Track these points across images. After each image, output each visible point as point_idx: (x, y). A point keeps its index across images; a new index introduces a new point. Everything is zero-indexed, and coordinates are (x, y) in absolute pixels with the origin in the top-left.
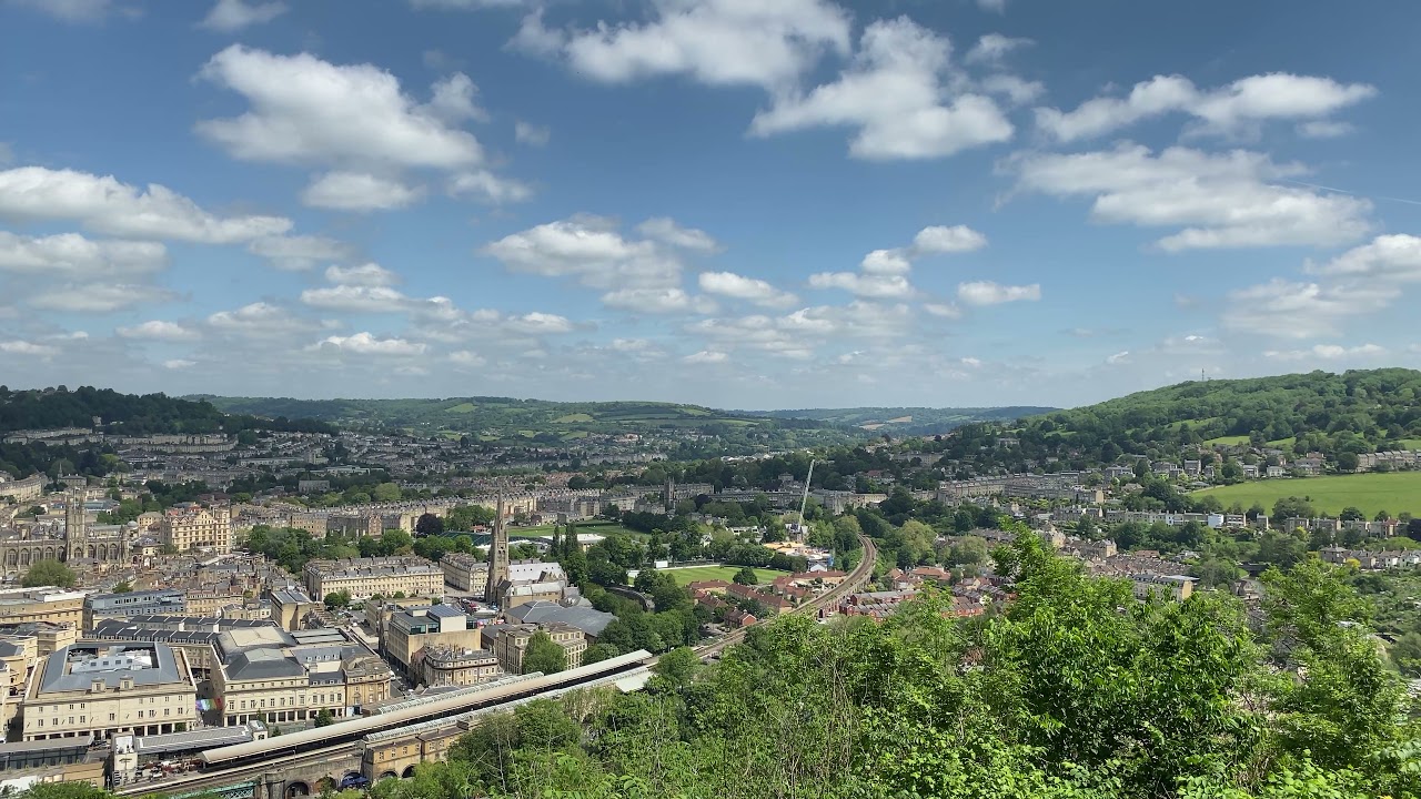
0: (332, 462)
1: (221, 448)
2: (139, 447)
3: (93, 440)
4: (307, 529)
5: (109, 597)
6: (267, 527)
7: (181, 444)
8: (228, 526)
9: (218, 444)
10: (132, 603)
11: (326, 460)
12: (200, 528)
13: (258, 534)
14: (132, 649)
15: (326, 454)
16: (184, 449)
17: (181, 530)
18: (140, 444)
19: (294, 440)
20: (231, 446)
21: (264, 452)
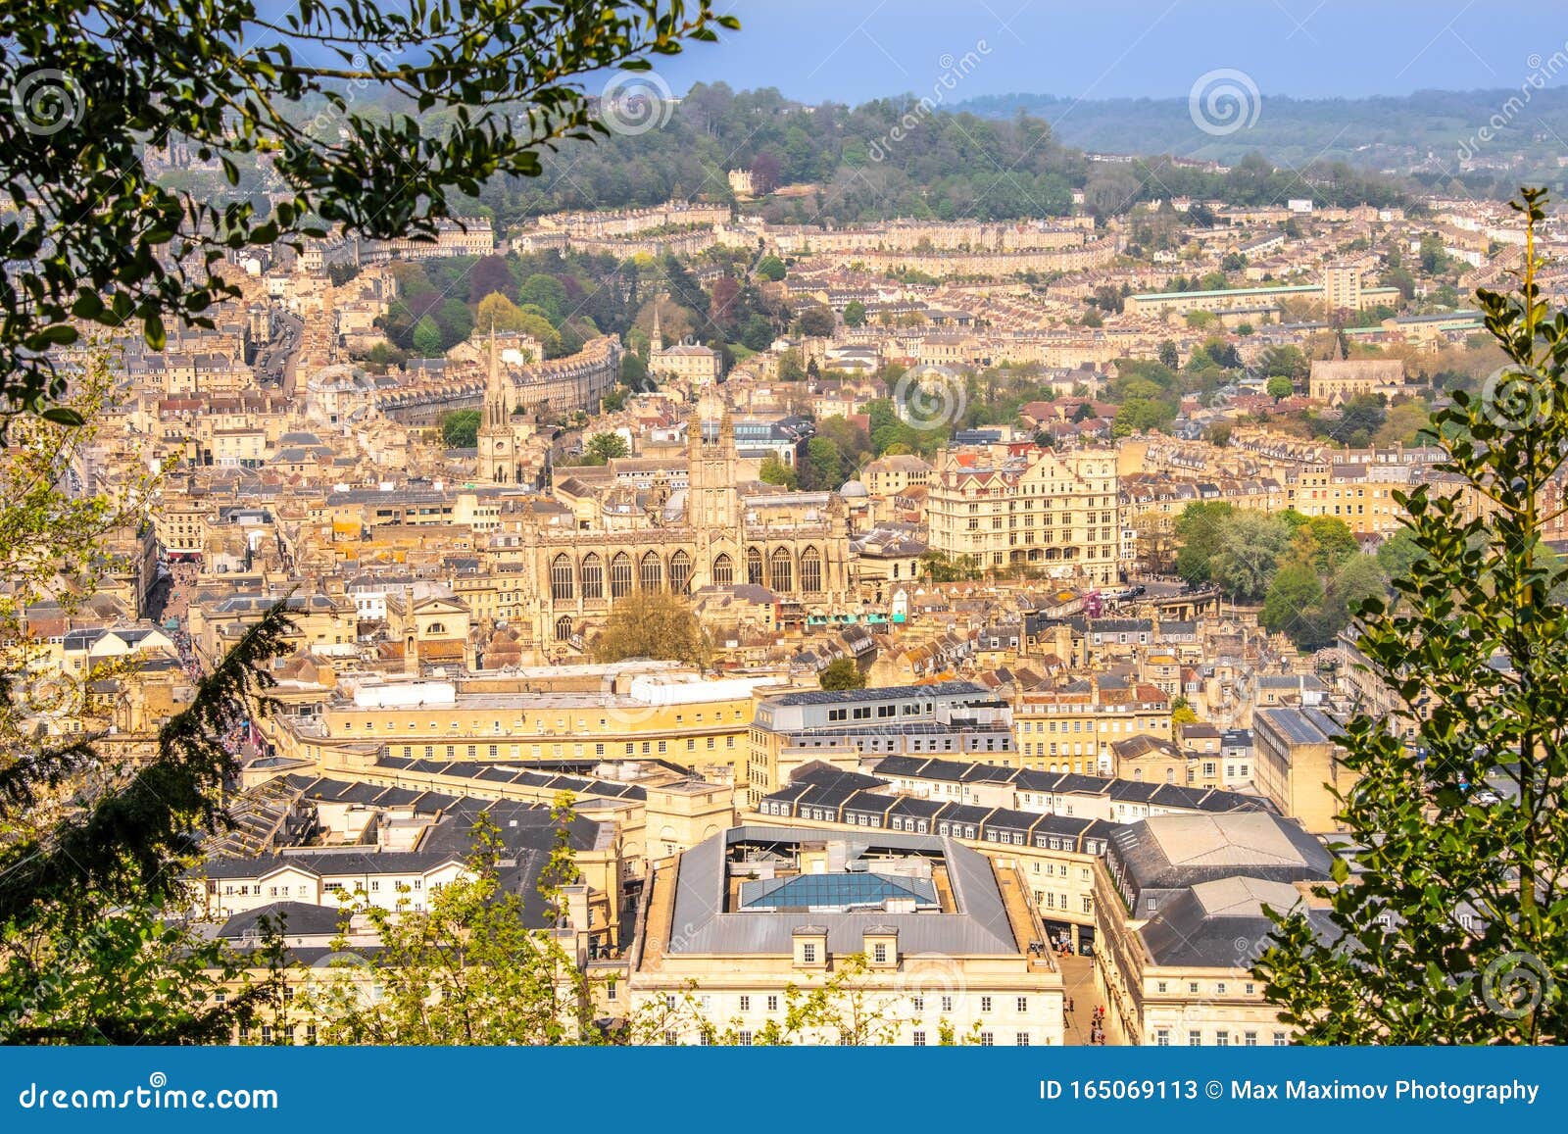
0: (1408, 305)
1: (1078, 261)
2: (856, 259)
3: (732, 240)
4: (1344, 515)
5: (810, 699)
6: (1229, 512)
7: (964, 250)
8: (1112, 501)
9: (1068, 250)
10: (874, 720)
11: (1390, 297)
12: (1038, 505)
13: (1202, 526)
14: (884, 850)
15: (1393, 272)
16: (975, 266)
17: (985, 509)
18: (857, 252)
19: (1291, 230)
20: (1108, 254)
21: (1202, 272)
